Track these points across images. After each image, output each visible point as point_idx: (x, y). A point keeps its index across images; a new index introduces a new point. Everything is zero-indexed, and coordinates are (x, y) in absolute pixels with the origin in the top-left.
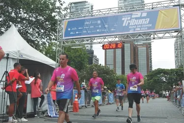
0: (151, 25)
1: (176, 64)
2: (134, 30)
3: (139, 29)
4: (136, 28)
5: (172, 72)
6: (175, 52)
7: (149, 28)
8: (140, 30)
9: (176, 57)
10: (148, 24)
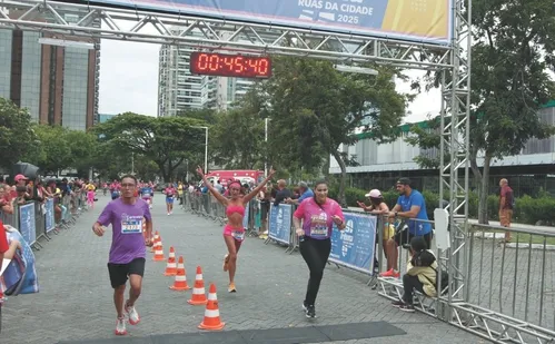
0: (370, 11)
1: (160, 102)
2: (316, 18)
3: (331, 17)
4: (323, 10)
5: (162, 126)
6: (161, 72)
7: (364, 21)
8: (335, 22)
9: (162, 84)
10: (362, 5)
